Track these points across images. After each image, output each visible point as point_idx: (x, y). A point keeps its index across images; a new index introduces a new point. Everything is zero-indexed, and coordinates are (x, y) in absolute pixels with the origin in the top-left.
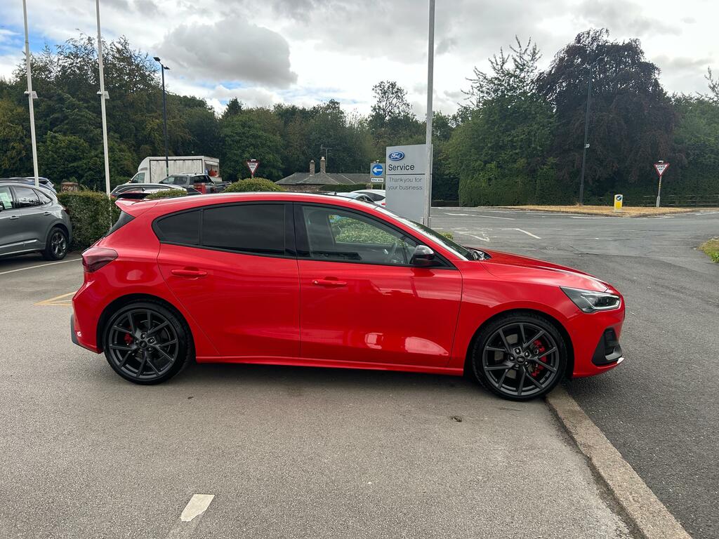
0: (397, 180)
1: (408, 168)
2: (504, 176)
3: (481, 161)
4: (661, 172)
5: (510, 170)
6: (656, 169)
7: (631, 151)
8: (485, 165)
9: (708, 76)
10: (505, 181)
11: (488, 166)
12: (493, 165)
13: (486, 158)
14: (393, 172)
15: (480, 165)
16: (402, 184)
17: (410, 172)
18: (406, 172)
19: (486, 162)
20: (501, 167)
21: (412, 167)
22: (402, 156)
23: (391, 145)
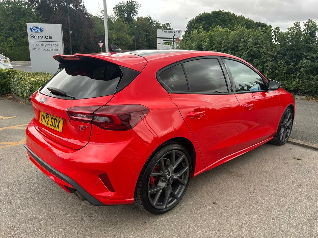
0: (39, 45)
1: (47, 37)
2: (19, 45)
3: (3, 36)
4: (101, 46)
5: (22, 42)
6: (98, 45)
7: (79, 36)
8: (6, 39)
9: (99, 7)
10: (20, 48)
11: (9, 39)
12: (11, 38)
13: (6, 35)
14: (34, 39)
15: (3, 39)
16: (44, 47)
17: (49, 40)
18: (45, 40)
19: (7, 37)
20: (16, 40)
21: (50, 37)
22: (41, 30)
23: (30, 22)
